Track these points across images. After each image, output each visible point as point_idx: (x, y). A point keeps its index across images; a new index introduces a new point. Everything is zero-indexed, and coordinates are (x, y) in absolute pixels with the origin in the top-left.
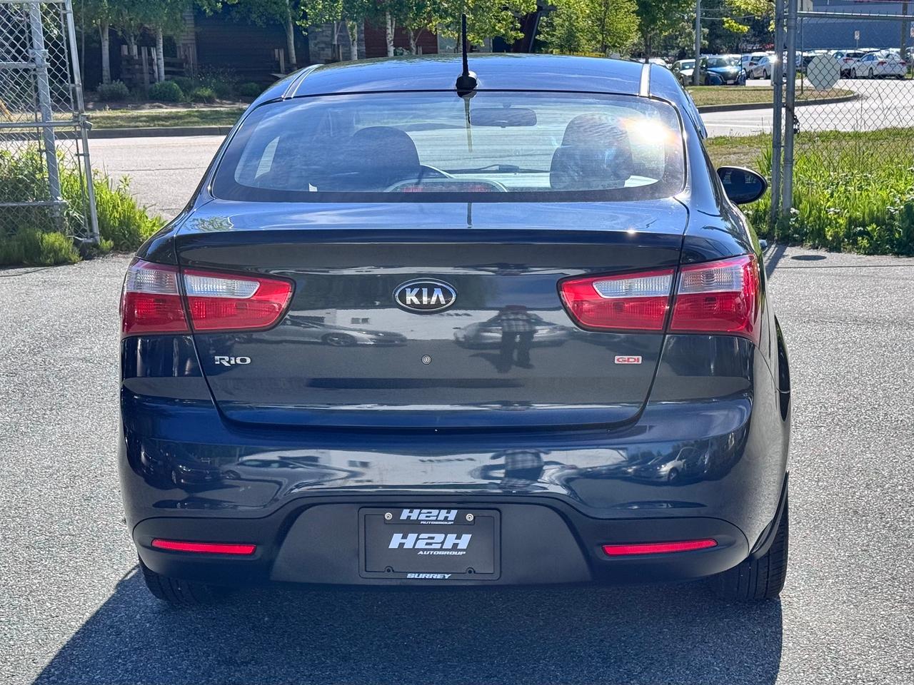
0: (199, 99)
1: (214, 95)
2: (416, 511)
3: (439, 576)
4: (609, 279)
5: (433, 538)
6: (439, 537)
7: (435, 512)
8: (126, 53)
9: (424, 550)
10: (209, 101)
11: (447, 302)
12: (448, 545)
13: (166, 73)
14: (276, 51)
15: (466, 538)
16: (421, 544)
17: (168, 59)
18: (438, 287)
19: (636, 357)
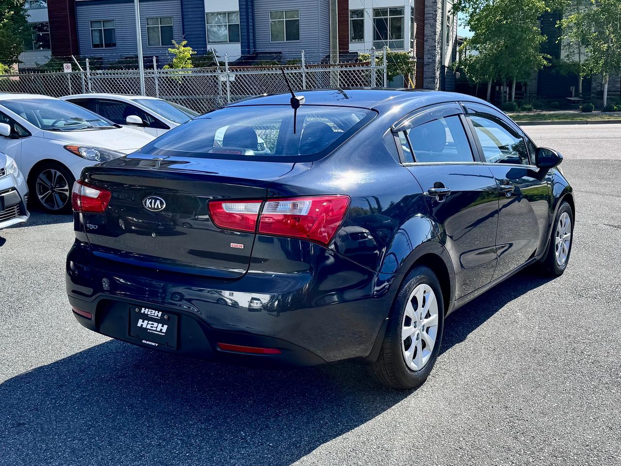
0: (524, 110)
1: (533, 108)
2: (147, 310)
3: (154, 344)
4: (228, 202)
5: (153, 324)
6: (156, 324)
7: (154, 311)
8: (498, 90)
9: (150, 330)
10: (530, 110)
11: (162, 207)
12: (159, 329)
13: (515, 98)
14: (571, 87)
15: (166, 327)
16: (149, 327)
17: (517, 92)
18: (159, 199)
19: (241, 245)
